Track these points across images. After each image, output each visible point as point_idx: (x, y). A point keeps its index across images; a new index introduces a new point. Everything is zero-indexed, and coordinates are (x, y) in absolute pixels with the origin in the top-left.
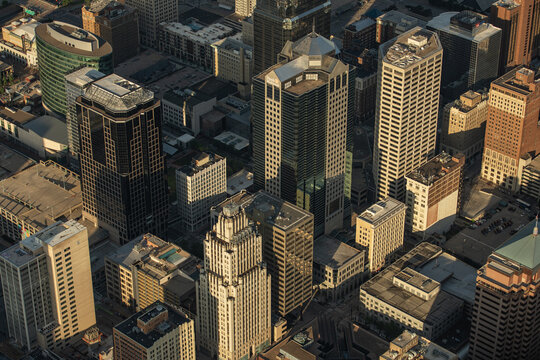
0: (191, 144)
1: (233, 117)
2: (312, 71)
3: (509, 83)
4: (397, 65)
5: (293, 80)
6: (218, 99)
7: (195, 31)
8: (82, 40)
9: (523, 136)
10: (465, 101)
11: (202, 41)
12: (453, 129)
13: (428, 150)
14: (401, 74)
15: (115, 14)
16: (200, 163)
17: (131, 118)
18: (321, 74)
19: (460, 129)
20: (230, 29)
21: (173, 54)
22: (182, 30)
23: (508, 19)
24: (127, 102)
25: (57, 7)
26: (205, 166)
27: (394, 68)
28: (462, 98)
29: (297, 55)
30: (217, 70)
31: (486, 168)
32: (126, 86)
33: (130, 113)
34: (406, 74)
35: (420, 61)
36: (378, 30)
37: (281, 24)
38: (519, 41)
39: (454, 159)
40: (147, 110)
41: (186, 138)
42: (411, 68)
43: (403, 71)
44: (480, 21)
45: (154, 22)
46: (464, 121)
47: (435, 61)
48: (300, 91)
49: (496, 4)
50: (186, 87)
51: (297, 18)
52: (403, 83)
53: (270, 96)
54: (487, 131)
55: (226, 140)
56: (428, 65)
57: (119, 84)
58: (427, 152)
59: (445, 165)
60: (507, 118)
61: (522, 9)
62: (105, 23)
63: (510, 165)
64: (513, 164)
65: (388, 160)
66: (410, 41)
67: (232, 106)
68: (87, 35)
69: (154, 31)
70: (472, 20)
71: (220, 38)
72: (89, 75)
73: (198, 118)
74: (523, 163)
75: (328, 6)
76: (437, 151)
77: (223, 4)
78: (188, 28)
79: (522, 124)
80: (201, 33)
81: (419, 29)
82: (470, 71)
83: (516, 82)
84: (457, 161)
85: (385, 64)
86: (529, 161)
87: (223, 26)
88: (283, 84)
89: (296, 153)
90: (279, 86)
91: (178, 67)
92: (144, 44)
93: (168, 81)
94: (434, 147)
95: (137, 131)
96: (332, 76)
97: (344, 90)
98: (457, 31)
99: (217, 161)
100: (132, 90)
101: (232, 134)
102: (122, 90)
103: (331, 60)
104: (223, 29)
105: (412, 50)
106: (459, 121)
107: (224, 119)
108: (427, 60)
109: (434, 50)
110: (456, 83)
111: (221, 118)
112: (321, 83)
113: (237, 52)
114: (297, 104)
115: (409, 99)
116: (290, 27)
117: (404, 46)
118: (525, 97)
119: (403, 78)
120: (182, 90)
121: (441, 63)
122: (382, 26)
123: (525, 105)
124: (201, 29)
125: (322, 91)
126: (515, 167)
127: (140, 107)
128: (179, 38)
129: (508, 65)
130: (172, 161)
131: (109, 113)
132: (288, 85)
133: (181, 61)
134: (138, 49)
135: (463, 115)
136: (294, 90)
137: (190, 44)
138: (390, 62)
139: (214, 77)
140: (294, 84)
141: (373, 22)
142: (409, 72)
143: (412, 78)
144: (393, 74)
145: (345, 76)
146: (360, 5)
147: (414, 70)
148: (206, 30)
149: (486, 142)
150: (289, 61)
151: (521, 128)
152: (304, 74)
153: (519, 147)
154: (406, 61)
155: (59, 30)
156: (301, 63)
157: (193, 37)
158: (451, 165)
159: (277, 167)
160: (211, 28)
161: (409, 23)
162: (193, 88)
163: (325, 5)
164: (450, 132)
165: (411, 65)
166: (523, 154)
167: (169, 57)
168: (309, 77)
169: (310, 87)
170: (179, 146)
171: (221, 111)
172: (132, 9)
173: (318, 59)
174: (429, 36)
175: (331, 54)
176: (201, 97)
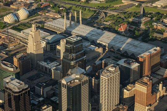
0: (43, 101)
1: (57, 92)
2: (77, 79)
3: (141, 82)
4: (105, 76)
5: (70, 82)
6: (52, 86)
7: (48, 64)
8: (11, 67)
9: (146, 99)
10: (129, 87)
11: (50, 67)
12: (125, 96)
13: (117, 103)
14: (106, 79)
15: (23, 59)
16: (43, 108)
17: (20, 94)
18: (80, 80)
19: (127, 97)
20: (59, 64)
21: (41, 71)
22: (44, 64)
23: (142, 61)
24: (19, 88)
25: (8, 56)
26: (45, 109)
27: (104, 77)
28: (128, 86)
29: (72, 74)
30: (53, 77)
31: (136, 109)
32: (19, 83)
33: (20, 92)
34: (108, 79)
35: (112, 75)
36: (103, 64)
37: (70, 63)
38: (146, 68)
39: (124, 107)
40: (25, 91)
41: (41, 99)
42: (109, 78)
43: (107, 78)
44: (133, 62)
45: (36, 61)
46: (128, 94)
47: (117, 75)
48: (72, 85)
49: (138, 56)
50: (43, 82)
51: (75, 61)
52: (107, 82)
53: (63, 87)
54: (135, 97)
55: (54, 100)
56: (115, 76)
57: (17, 82)
58: (116, 104)
59: (121, 109)
60: (141, 93)
61: (147, 58)
62: (20, 62)
63: (143, 108)
64: (144, 108)
65: (103, 107)
66: (110, 69)
67: (57, 88)
68: (12, 66)
69: (36, 64)
70: (131, 62)
71: (55, 66)
72: (11, 79)
73: (46, 93)
74: (147, 108)
75: (85, 58)
76: (119, 104)
77: (58, 55)
78: (46, 63)
79: (146, 95)
80: (49, 65)
81: (113, 65)
82: (131, 78)
83: (143, 81)
84: (125, 107)
85: (101, 76)
86: (149, 107)
87: (56, 63)
88: (67, 83)
89: (71, 105)
90: (66, 84)
91: (42, 75)
92: (33, 68)
93: (38, 80)
94: (118, 103)
95: (22, 98)
96: (83, 80)
97: (87, 85)
98: (126, 65)
99: (49, 107)
100: (21, 84)
101: (56, 98)
102: (18, 84)
103: (83, 75)
104: (56, 64)
105: (110, 72)
106: (127, 94)
107: (54, 93)
108: (114, 75)
109: (117, 71)
110: (127, 81)
111: (53, 92)
112: (79, 83)
113: (59, 71)
114: (71, 90)
115: (109, 87)
116: (73, 64)
117: (108, 70)
118: (146, 86)
119: (107, 81)
120: (41, 83)
121: (119, 76)
122: (104, 63)
123: (146, 89)
124: (50, 63)
125: (79, 85)
126: (145, 109)
127: (23, 90)
128: (43, 66)
129: (143, 75)
130: (36, 106)
131: (13, 92)
132: (69, 83)
133: (43, 73)
134: (30, 70)
135: (128, 92)
136: (71, 85)
137: (46, 68)
138: (103, 75)
139: (52, 79)
140: (71, 83)
141: (101, 62)
142: (109, 79)
143: (110, 81)
144: (104, 79)
145: (87, 80)
146: (99, 56)
147: (110, 78)
148: (51, 64)
149: (135, 101)
150: (70, 75)
151: (146, 96)
152: (74, 80)
153: (145, 102)
154: (108, 75)
155: (4, 64)
156: (73, 76)
157: (47, 66)
158: (123, 109)
159: (66, 110)
160: (53, 63)
161: (112, 62)
162: (45, 83)
163: (84, 57)
164: (124, 97)
165: (109, 76)
166: (147, 105)
167: (40, 72)
168: (76, 81)
169: (76, 84)
170: (39, 102)
171: (53, 90)
172: (28, 57)
173: (78, 75)
174: (115, 67)
175: (83, 73)
176: (47, 85)
